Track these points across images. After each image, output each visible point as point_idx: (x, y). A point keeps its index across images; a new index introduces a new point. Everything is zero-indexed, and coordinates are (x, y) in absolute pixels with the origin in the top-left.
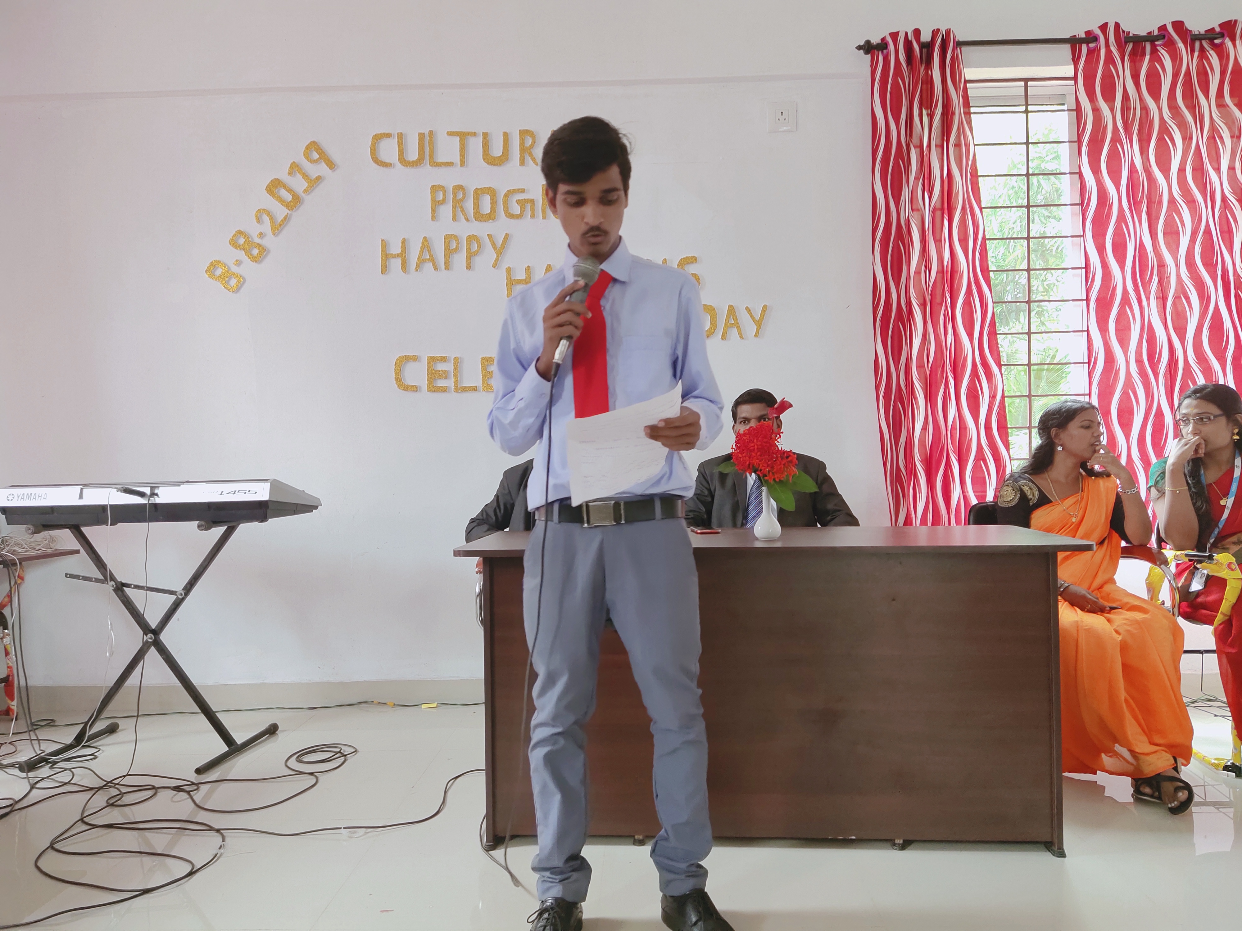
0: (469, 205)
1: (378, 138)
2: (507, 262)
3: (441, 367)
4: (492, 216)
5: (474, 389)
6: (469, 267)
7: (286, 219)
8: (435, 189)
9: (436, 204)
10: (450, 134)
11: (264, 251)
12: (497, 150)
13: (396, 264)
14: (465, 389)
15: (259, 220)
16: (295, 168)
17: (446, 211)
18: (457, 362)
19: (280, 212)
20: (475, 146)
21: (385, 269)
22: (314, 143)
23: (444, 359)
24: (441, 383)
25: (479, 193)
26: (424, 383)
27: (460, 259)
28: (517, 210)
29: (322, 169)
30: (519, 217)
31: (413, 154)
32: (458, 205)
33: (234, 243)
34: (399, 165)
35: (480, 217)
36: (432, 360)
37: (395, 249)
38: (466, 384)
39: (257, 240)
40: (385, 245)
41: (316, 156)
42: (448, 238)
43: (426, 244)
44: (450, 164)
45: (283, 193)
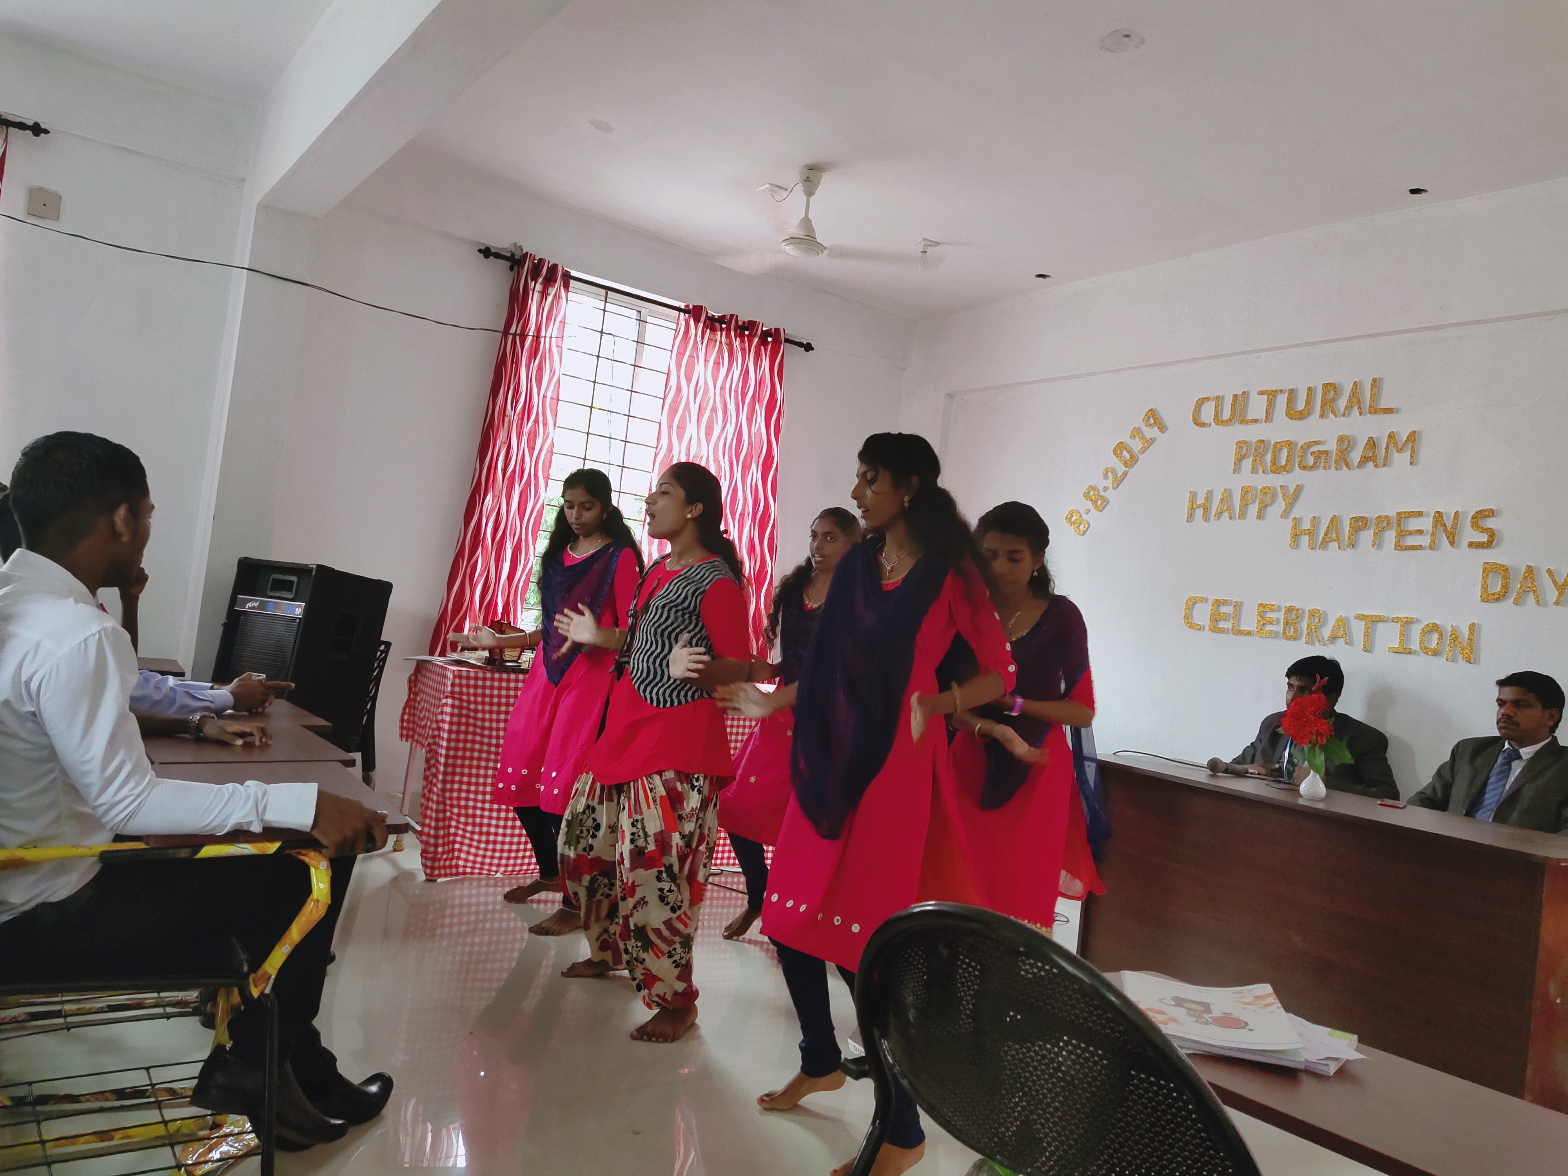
0: (1269, 457)
1: (1201, 402)
2: (1296, 513)
3: (1224, 609)
4: (1286, 469)
5: (1249, 633)
6: (1260, 516)
7: (1125, 474)
8: (1240, 445)
9: (1240, 459)
10: (1261, 393)
11: (1106, 501)
12: (1301, 405)
13: (1199, 512)
14: (1239, 633)
15: (1106, 476)
16: (1136, 432)
17: (1247, 464)
18: (1238, 606)
19: (1121, 469)
20: (1282, 401)
21: (1191, 517)
22: (1152, 410)
23: (1225, 602)
24: (1222, 625)
25: (1278, 447)
26: (1207, 623)
27: (1254, 509)
28: (1311, 460)
29: (1154, 432)
30: (1313, 468)
31: (1226, 415)
32: (1259, 457)
33: (1086, 495)
34: (1213, 424)
35: (1277, 469)
36: (1218, 603)
37: (1200, 500)
38: (1242, 628)
39: (1102, 493)
40: (1194, 495)
41: (1152, 421)
42: (1245, 491)
43: (1228, 495)
44: (1256, 421)
45: (1125, 452)
